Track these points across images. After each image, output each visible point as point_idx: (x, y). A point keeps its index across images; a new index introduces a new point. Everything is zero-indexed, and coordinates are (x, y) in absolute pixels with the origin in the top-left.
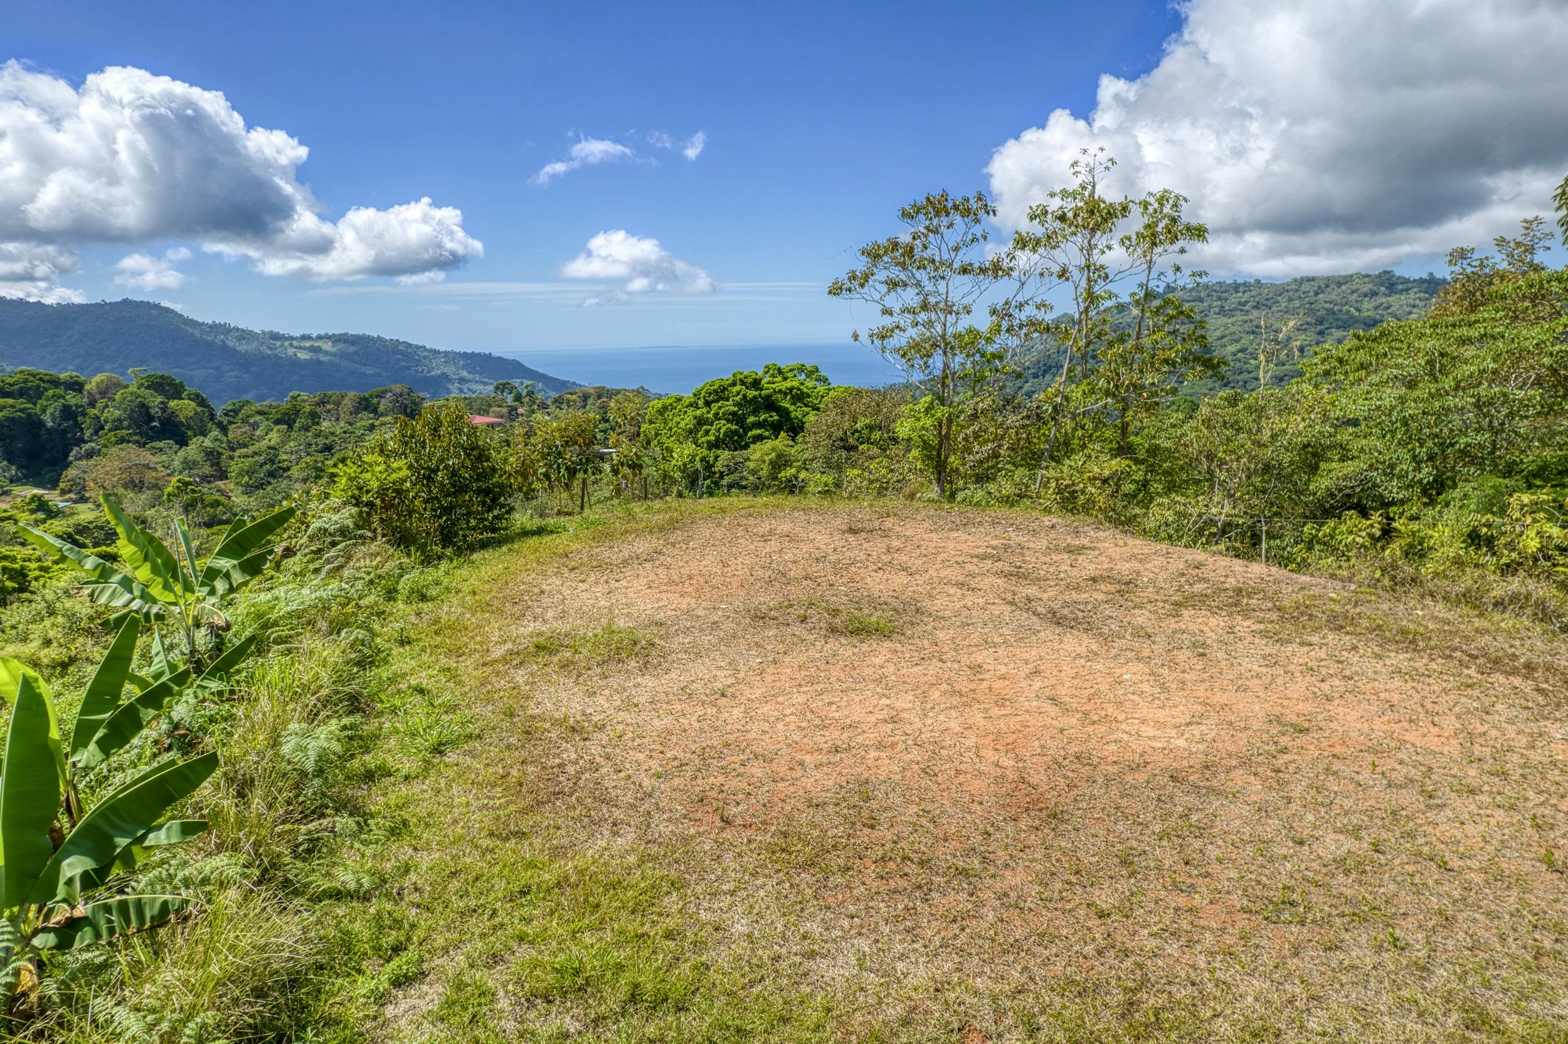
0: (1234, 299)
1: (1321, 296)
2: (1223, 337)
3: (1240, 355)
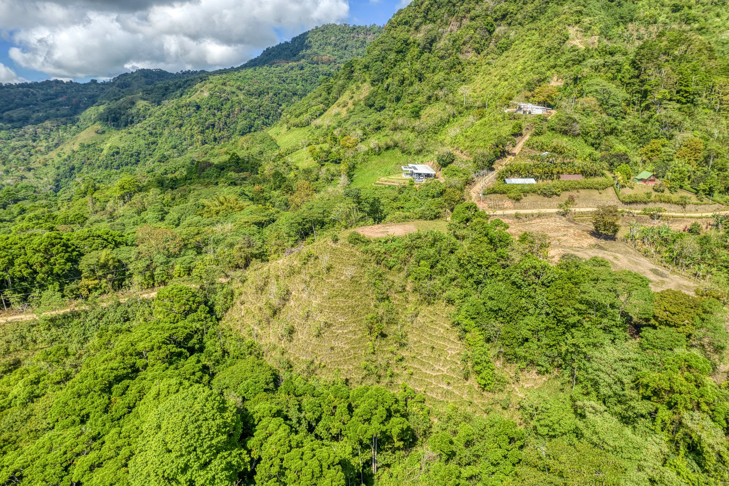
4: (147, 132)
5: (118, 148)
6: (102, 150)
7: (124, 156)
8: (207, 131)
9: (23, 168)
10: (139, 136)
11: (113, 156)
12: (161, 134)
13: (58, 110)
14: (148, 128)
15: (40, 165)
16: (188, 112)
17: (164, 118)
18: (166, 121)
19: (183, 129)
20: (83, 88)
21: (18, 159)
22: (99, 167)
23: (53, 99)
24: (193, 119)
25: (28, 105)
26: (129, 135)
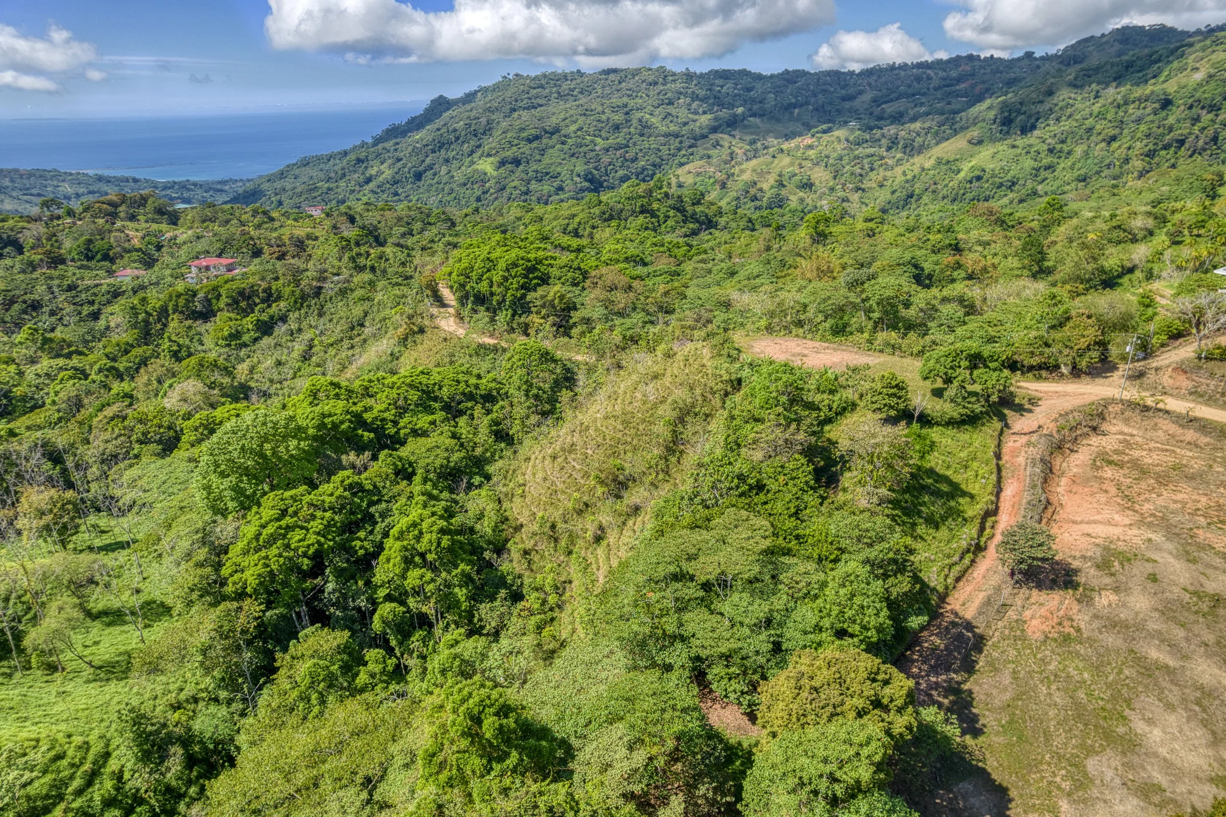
0: (565, 86)
1: (624, 84)
2: (565, 119)
3: (579, 133)
4: (1046, 147)
5: (984, 170)
6: (959, 171)
7: (987, 185)
8: (1163, 153)
9: (851, 186)
10: (1027, 153)
11: (971, 182)
12: (1069, 153)
13: (949, 103)
14: (1050, 141)
15: (874, 185)
16: (1141, 111)
17: (1090, 122)
18: (1090, 130)
19: (1115, 145)
20: (1007, 66)
21: (852, 174)
22: (944, 198)
23: (952, 85)
24: (1143, 127)
25: (914, 95)
26: (1011, 150)
